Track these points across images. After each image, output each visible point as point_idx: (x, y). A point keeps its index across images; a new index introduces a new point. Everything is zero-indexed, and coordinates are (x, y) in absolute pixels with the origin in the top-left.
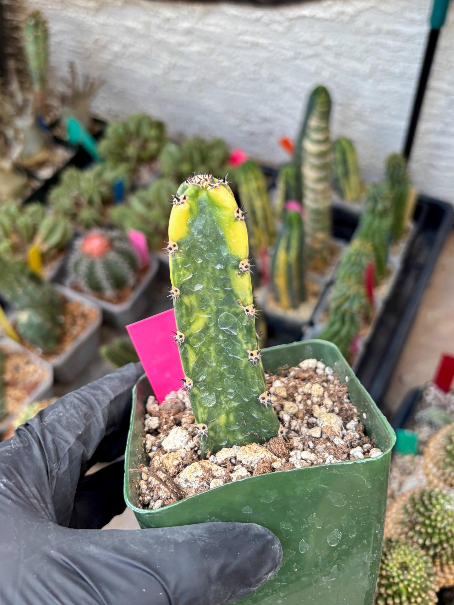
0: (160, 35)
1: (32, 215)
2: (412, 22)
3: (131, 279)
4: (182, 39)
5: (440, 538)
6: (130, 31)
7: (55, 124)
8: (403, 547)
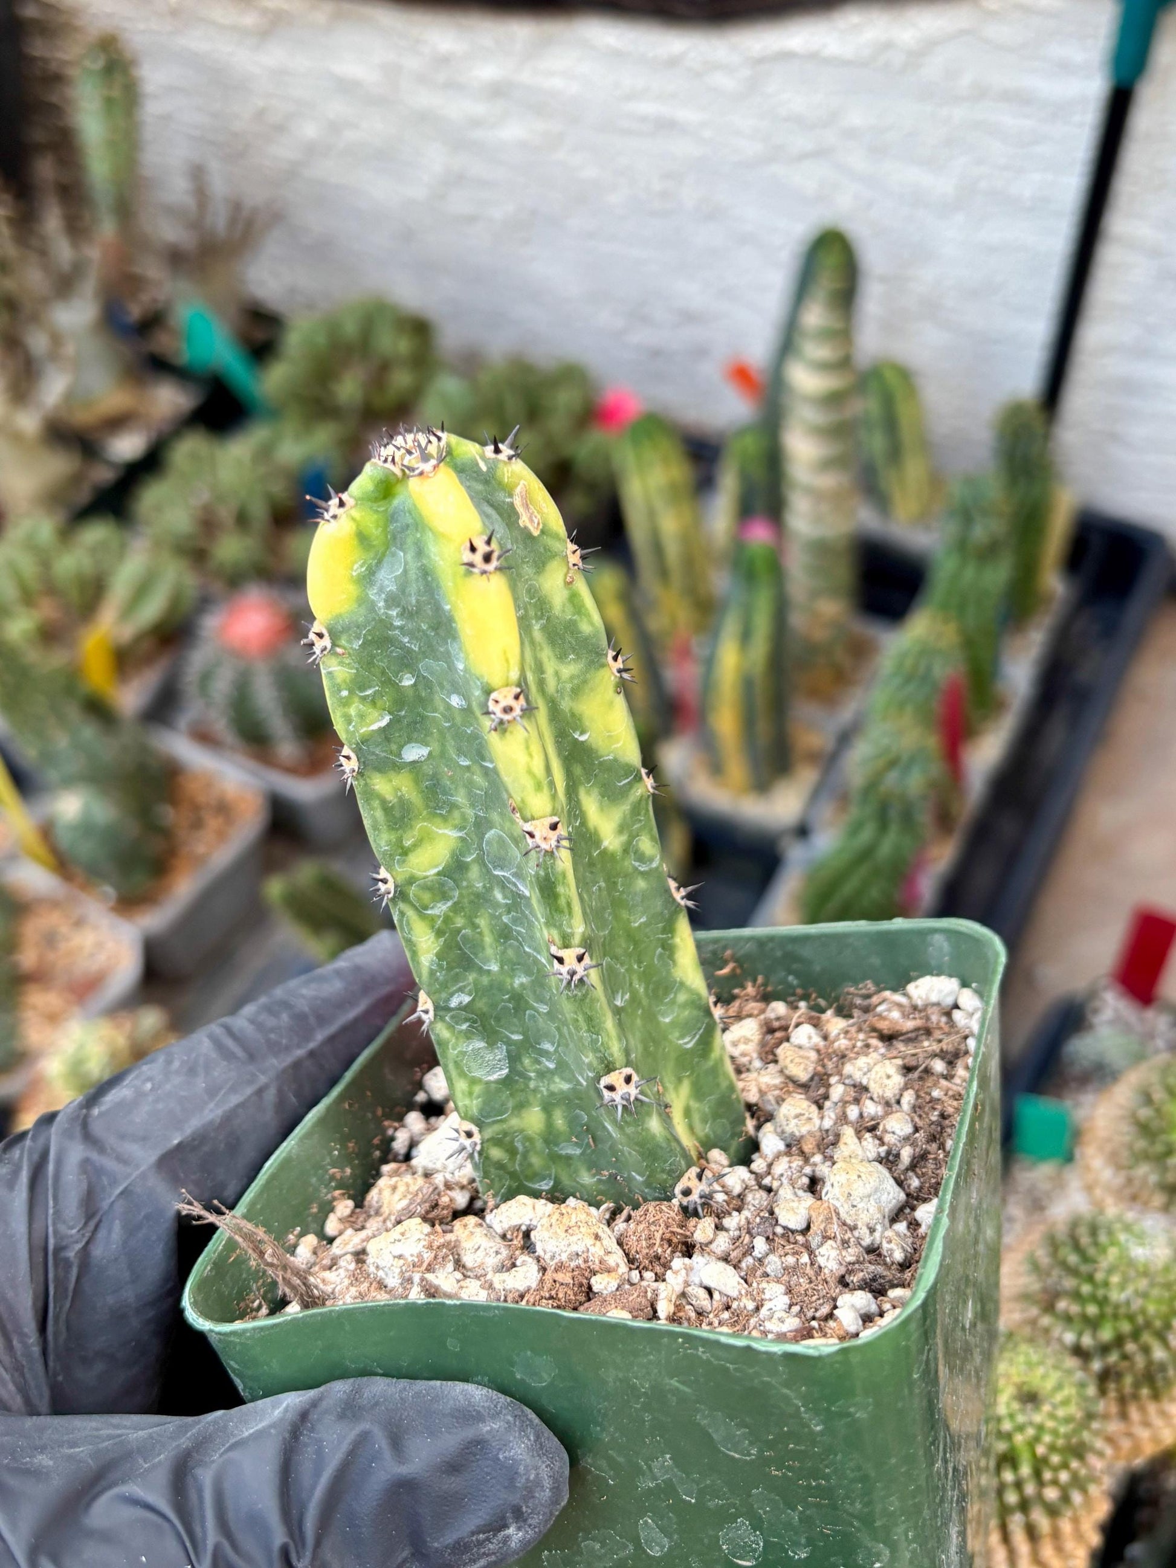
0: (425, 99)
1: (94, 550)
2: (1065, 68)
4: (479, 109)
5: (1115, 1329)
6: (346, 87)
7: (152, 322)
8: (1024, 1347)
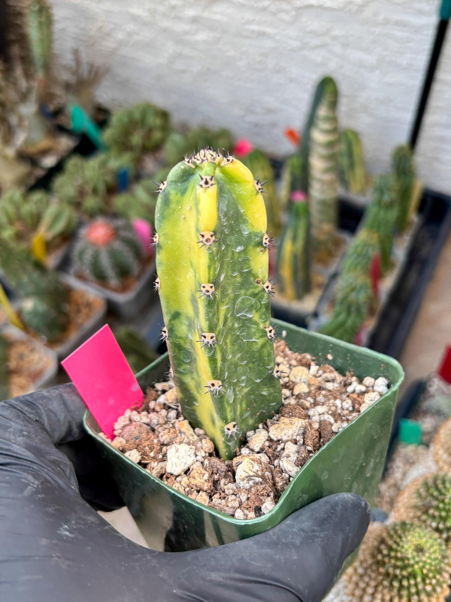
0: (165, 23)
1: (36, 203)
2: (420, 12)
3: (135, 268)
4: (187, 27)
6: (135, 18)
7: (58, 112)
8: (418, 530)
